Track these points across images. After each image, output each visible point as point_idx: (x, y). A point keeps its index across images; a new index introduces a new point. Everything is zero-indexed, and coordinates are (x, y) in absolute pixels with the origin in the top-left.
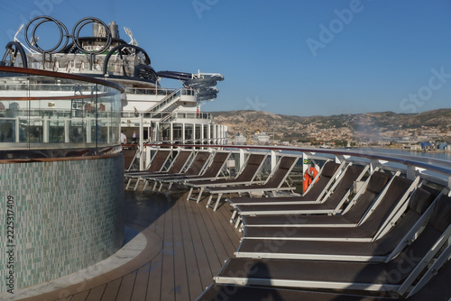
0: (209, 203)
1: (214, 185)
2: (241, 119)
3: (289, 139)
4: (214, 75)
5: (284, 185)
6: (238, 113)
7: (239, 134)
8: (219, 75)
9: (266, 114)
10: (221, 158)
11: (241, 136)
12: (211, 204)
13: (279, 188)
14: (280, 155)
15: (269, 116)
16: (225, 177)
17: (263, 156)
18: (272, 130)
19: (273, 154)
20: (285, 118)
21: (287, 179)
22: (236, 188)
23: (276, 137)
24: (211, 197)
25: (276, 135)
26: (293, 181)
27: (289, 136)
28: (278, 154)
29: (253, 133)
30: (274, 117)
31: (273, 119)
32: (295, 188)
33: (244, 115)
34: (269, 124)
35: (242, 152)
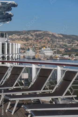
0: (8, 108)
1: (11, 94)
2: (31, 37)
3: (68, 53)
4: (10, 2)
5: (68, 94)
6: (28, 32)
7: (29, 49)
8: (13, 2)
9: (51, 33)
10: (16, 71)
11: (31, 51)
12: (9, 109)
13: (64, 96)
14: (65, 69)
15: (53, 36)
16: (20, 87)
17: (51, 70)
18: (56, 46)
19: (59, 68)
20: (65, 36)
21: (70, 88)
22: (30, 95)
23: (59, 52)
24: (10, 103)
25: (58, 50)
26: (74, 90)
27: (69, 51)
28: (62, 68)
29: (40, 49)
30: (57, 36)
31: (56, 38)
32: (76, 96)
33: (33, 34)
34: (53, 42)
35: (34, 67)
